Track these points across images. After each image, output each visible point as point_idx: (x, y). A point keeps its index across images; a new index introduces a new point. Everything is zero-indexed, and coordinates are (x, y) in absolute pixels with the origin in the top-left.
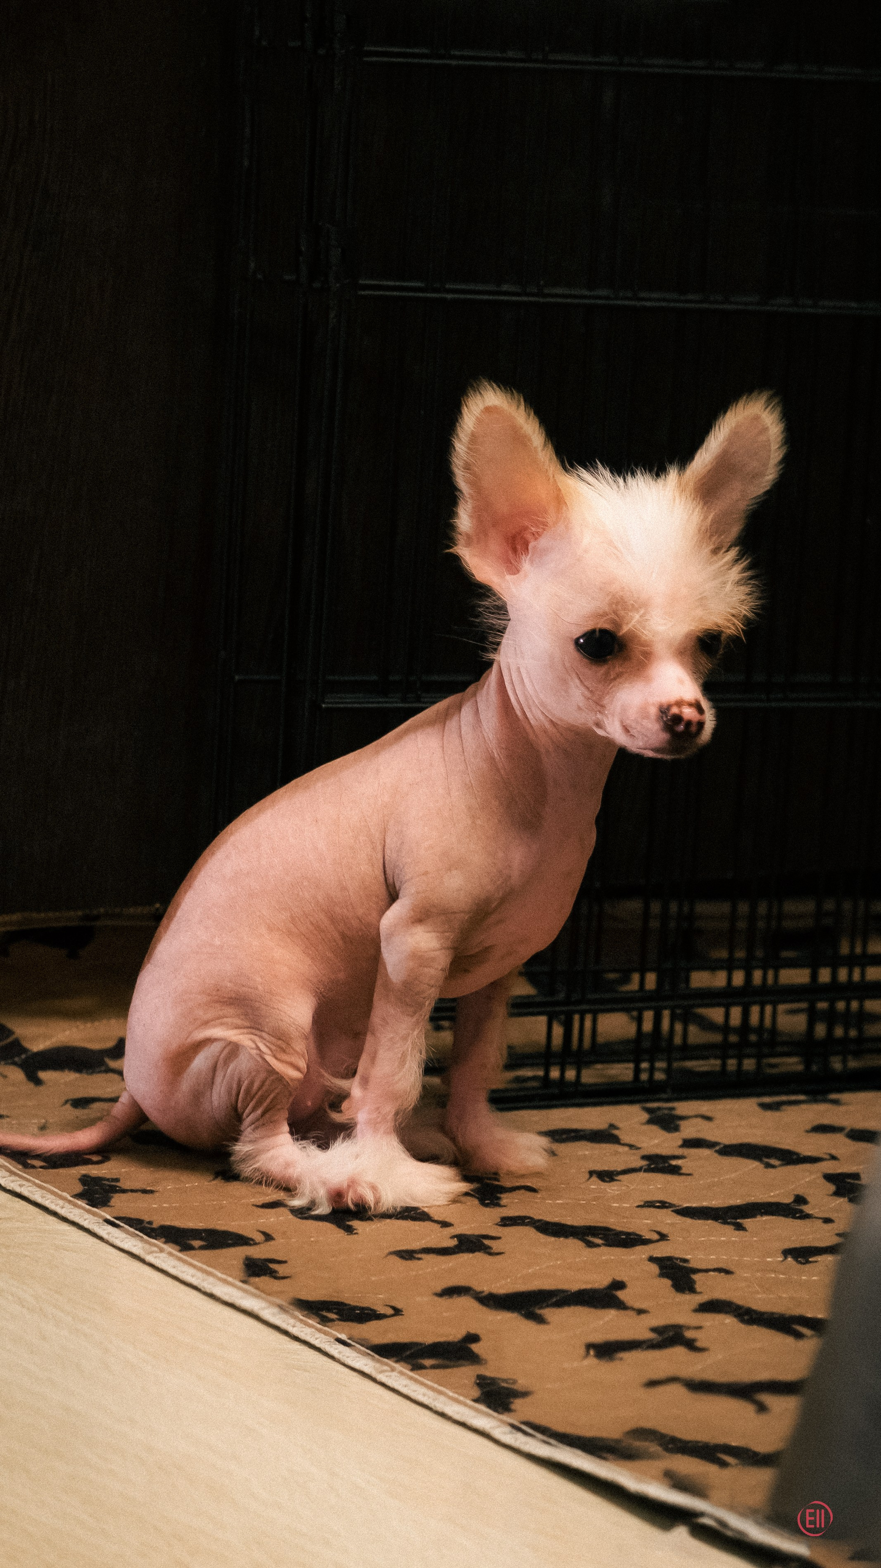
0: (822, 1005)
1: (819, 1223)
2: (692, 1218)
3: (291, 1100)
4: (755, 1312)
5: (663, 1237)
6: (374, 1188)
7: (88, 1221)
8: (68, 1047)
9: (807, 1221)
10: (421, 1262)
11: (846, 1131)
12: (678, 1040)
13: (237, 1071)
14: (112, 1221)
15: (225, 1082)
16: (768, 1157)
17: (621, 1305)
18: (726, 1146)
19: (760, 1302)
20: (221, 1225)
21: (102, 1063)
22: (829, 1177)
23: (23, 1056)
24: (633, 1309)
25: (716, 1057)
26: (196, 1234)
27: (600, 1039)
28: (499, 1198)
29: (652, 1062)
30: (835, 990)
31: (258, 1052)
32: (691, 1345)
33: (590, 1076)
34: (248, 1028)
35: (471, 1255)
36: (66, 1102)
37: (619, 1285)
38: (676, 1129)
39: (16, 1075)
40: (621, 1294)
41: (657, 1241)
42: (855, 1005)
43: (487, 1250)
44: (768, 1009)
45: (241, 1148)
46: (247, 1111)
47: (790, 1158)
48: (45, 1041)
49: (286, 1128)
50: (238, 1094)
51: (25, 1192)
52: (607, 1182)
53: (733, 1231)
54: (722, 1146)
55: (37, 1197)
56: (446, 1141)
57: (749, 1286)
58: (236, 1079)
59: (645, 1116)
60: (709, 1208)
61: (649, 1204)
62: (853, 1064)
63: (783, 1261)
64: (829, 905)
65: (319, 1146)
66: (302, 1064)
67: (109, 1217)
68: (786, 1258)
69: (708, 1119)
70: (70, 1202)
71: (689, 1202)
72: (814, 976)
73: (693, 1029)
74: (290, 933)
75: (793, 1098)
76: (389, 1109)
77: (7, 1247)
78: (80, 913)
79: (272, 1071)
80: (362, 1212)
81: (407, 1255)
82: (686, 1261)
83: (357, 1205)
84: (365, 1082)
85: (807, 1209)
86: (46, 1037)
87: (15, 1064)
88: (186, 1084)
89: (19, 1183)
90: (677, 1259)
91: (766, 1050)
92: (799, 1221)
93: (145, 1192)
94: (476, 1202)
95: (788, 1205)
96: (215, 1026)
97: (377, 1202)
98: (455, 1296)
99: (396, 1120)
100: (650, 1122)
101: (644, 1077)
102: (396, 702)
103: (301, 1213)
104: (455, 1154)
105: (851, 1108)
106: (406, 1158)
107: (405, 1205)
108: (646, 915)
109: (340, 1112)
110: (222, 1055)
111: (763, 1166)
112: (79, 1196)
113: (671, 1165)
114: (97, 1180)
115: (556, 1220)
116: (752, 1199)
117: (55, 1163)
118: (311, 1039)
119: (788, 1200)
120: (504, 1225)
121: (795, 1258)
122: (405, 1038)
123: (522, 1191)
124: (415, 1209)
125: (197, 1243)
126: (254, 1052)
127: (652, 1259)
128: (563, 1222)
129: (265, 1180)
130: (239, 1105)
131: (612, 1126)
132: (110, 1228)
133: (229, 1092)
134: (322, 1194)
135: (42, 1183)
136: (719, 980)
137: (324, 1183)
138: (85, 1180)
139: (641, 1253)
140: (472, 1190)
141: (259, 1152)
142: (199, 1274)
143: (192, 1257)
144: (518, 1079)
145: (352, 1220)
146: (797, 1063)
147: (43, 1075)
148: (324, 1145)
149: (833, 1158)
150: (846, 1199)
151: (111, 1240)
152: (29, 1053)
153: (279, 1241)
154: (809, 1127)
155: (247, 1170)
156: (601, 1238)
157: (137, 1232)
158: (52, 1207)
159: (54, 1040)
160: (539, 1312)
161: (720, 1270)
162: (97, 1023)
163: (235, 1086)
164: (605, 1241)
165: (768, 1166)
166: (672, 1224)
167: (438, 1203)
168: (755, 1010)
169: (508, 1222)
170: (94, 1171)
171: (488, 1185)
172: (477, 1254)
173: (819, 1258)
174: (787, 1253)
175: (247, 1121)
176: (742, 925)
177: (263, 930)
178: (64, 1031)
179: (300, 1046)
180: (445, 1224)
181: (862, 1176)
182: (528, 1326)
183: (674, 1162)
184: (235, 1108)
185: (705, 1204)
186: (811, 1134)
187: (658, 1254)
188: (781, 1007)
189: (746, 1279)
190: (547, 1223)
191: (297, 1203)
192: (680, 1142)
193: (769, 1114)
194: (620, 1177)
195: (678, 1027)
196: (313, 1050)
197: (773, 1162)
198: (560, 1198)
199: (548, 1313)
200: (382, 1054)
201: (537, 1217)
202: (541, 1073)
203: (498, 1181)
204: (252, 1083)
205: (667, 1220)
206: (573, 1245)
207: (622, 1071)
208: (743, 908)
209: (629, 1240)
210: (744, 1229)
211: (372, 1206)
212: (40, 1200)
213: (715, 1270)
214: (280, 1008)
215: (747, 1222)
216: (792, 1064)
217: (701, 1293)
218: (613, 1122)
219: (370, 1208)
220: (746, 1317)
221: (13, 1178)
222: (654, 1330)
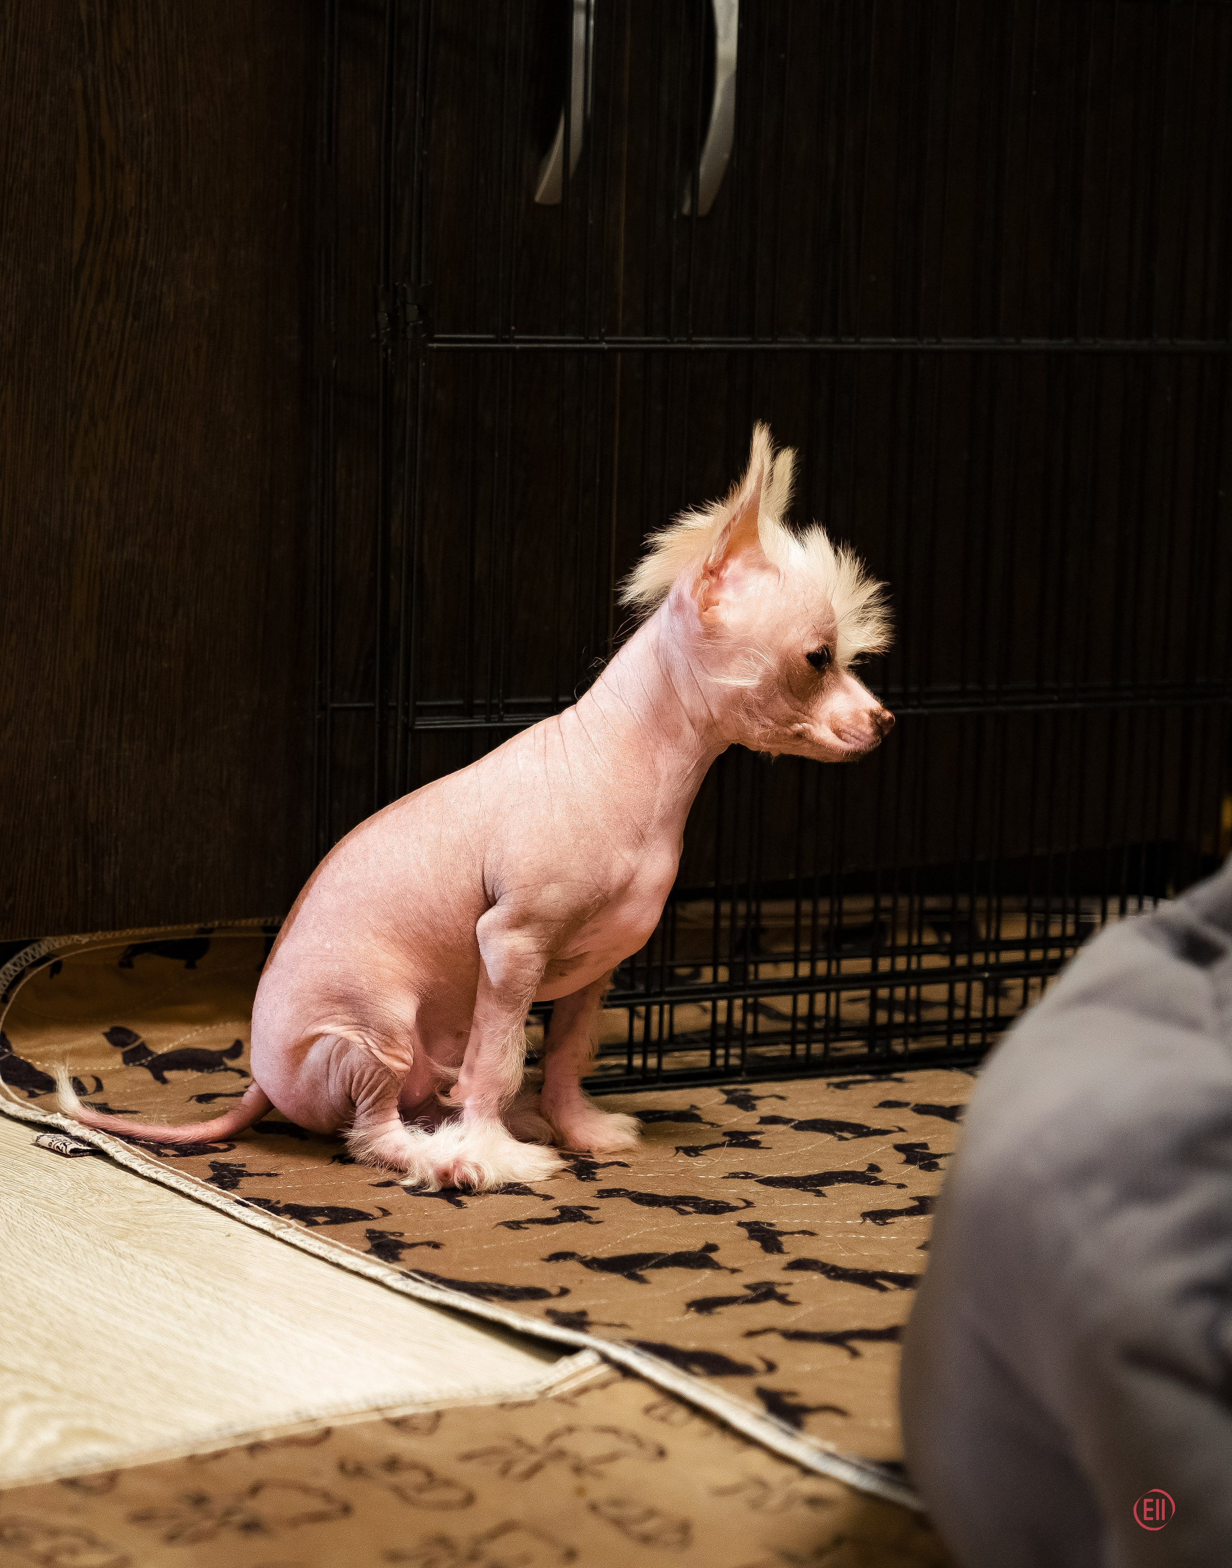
0: (883, 993)
1: (894, 1190)
2: (774, 1186)
3: (400, 1090)
4: (840, 1269)
5: (749, 1204)
6: (478, 1168)
7: (219, 1201)
8: (188, 1049)
9: (881, 1187)
10: (528, 1230)
11: (912, 1106)
12: (750, 1029)
13: (349, 1064)
14: (242, 1202)
15: (339, 1074)
16: (842, 1131)
17: (715, 1266)
18: (800, 1122)
19: (844, 1260)
20: (341, 1202)
21: (222, 1063)
22: (899, 1148)
23: (150, 1058)
24: (726, 1268)
25: (786, 1043)
26: (320, 1211)
27: (677, 1030)
28: (594, 1173)
29: (727, 1048)
30: (893, 978)
31: (366, 1046)
32: (783, 1299)
33: (671, 1062)
34: (356, 1024)
35: (573, 1224)
36: (191, 1098)
37: (712, 1248)
38: (753, 1108)
39: (145, 1075)
40: (714, 1256)
41: (744, 1208)
42: (913, 990)
43: (587, 1219)
44: (833, 996)
45: (355, 1134)
46: (360, 1099)
47: (861, 1131)
48: (168, 1044)
49: (396, 1114)
50: (351, 1085)
51: (161, 1177)
52: (692, 1156)
53: (813, 1198)
54: (797, 1122)
55: (172, 1181)
56: (543, 1124)
57: (832, 1247)
58: (348, 1071)
59: (724, 1097)
60: (790, 1177)
61: (734, 1176)
62: (913, 1046)
63: (862, 1223)
64: (886, 902)
65: (426, 1130)
66: (408, 1057)
67: (238, 1198)
68: (864, 1220)
69: (782, 1098)
70: (202, 1185)
71: (769, 1172)
72: (875, 966)
73: (762, 1019)
74: (393, 940)
75: (859, 1077)
76: (493, 1096)
77: (148, 1227)
78: (196, 926)
79: (380, 1064)
80: (467, 1189)
81: (515, 1225)
82: (771, 1225)
83: (462, 1183)
84: (471, 1070)
85: (880, 1176)
86: (170, 1040)
87: (142, 1065)
88: (305, 1074)
89: (155, 1170)
90: (764, 1223)
91: (832, 1036)
92: (874, 1187)
93: (269, 1175)
94: (574, 1177)
95: (862, 1173)
96: (326, 1023)
97: (481, 1181)
98: (561, 1261)
99: (499, 1106)
100: (728, 1102)
101: (720, 1062)
102: (482, 723)
103: (413, 1191)
104: (552, 1135)
105: (915, 1086)
106: (508, 1138)
107: (508, 1181)
108: (717, 916)
109: (449, 1096)
110: (334, 1050)
111: (837, 1139)
112: (211, 1180)
113: (751, 1141)
114: (225, 1166)
115: (649, 1191)
116: (829, 1169)
117: (186, 1151)
118: (416, 1036)
119: (863, 1168)
120: (602, 1197)
121: (874, 1220)
122: (505, 1032)
123: (616, 1166)
124: (518, 1184)
125: (320, 1219)
126: (363, 1046)
127: (740, 1224)
128: (655, 1193)
129: (379, 1162)
130: (353, 1094)
131: (693, 1107)
132: (240, 1208)
133: (343, 1082)
134: (430, 1174)
135: (174, 1170)
136: (786, 971)
137: (432, 1164)
138: (214, 1166)
139: (728, 1220)
140: (569, 1167)
141: (373, 1137)
142: (325, 1246)
143: (318, 1232)
144: (603, 1068)
145: (461, 1196)
146: (861, 1046)
147: (167, 1074)
148: (430, 1129)
149: (901, 1130)
150: (917, 1167)
151: (243, 1218)
152: (154, 1056)
153: (397, 1216)
154: (876, 1103)
155: (361, 1155)
156: (691, 1207)
157: (265, 1210)
158: (186, 1190)
159: (176, 1043)
160: (640, 1273)
161: (804, 1232)
162: (214, 1027)
163: (348, 1077)
164: (696, 1208)
165: (841, 1138)
166: (758, 1193)
167: (538, 1179)
168: (820, 998)
169: (606, 1194)
170: (222, 1158)
171: (583, 1162)
172: (578, 1222)
173: (896, 1220)
174: (865, 1215)
175: (361, 1108)
176: (806, 922)
177: (369, 935)
178: (186, 1034)
179: (404, 1040)
180: (547, 1197)
181: (930, 1145)
182: (630, 1286)
183: (753, 1138)
184: (350, 1098)
185: (786, 1174)
186: (880, 1109)
187: (745, 1219)
188: (845, 995)
189: (830, 1240)
190: (640, 1194)
191: (408, 1182)
192: (758, 1120)
193: (839, 1092)
194: (704, 1152)
195: (750, 1018)
196: (418, 1043)
197: (846, 1135)
198: (649, 1171)
199: (646, 1273)
200: (485, 1046)
201: (630, 1190)
202: (625, 1062)
203: (593, 1158)
204: (362, 1075)
205: (751, 1189)
206: (666, 1212)
207: (699, 1058)
208: (807, 907)
209: (718, 1208)
210: (824, 1195)
211: (476, 1183)
212: (175, 1185)
213: (799, 1232)
214: (384, 1006)
215: (824, 1189)
216: (856, 1047)
217: (788, 1253)
218: (694, 1104)
219: (474, 1186)
220: (832, 1274)
221: (150, 1166)
222: (748, 1287)
